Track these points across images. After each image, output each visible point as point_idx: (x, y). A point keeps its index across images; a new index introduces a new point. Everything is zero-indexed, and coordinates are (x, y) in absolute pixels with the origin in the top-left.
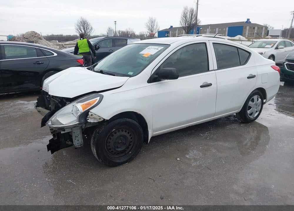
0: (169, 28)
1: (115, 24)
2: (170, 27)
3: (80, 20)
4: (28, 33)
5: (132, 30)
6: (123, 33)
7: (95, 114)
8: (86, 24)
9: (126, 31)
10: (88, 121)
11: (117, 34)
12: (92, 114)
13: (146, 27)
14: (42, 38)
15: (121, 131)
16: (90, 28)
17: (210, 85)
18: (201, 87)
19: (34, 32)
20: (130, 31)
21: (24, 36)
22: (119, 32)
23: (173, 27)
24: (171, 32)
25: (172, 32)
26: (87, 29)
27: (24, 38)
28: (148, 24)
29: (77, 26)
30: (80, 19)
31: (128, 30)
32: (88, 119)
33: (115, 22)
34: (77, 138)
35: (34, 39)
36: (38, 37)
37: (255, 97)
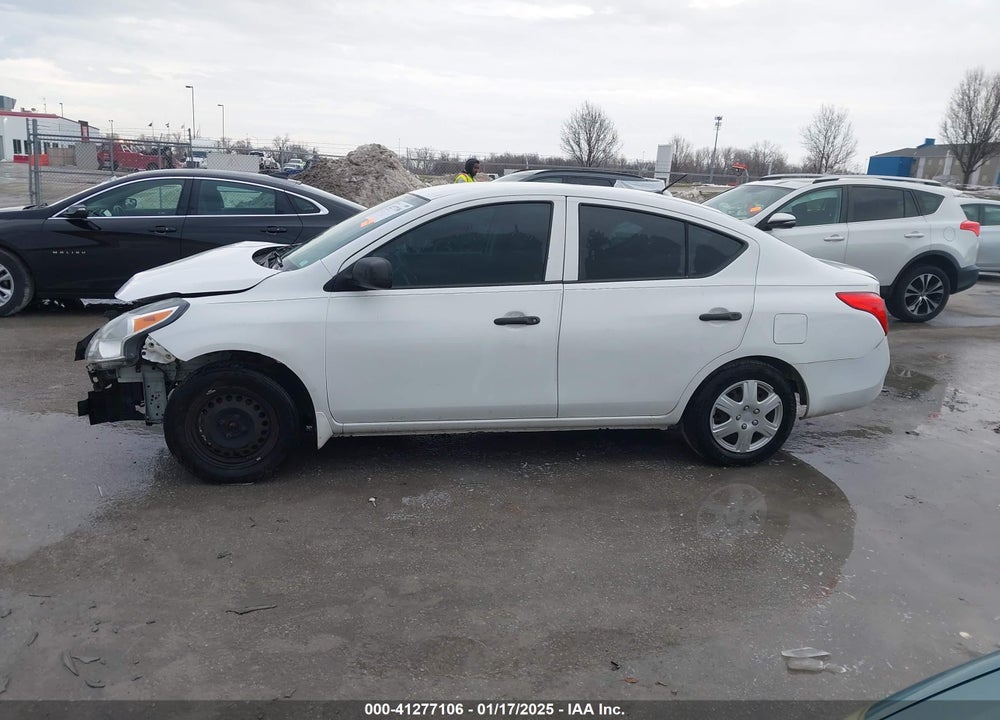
0: (919, 147)
1: (718, 124)
2: (923, 142)
3: (580, 111)
4: (362, 148)
5: (773, 150)
6: (741, 157)
7: (158, 344)
8: (597, 125)
9: (753, 150)
10: (143, 357)
11: (717, 158)
12: (152, 341)
13: (803, 140)
14: (395, 165)
15: (234, 400)
16: (609, 138)
17: (534, 321)
18: (499, 322)
19: (379, 146)
20: (767, 151)
21: (352, 158)
22: (727, 155)
23: (936, 143)
24: (922, 162)
25: (930, 163)
26: (597, 140)
27: (351, 162)
28: (814, 130)
29: (567, 131)
30: (579, 109)
31: (761, 148)
32: (144, 353)
33: (719, 119)
34: (155, 402)
35: (376, 166)
36: (386, 161)
37: (750, 387)
